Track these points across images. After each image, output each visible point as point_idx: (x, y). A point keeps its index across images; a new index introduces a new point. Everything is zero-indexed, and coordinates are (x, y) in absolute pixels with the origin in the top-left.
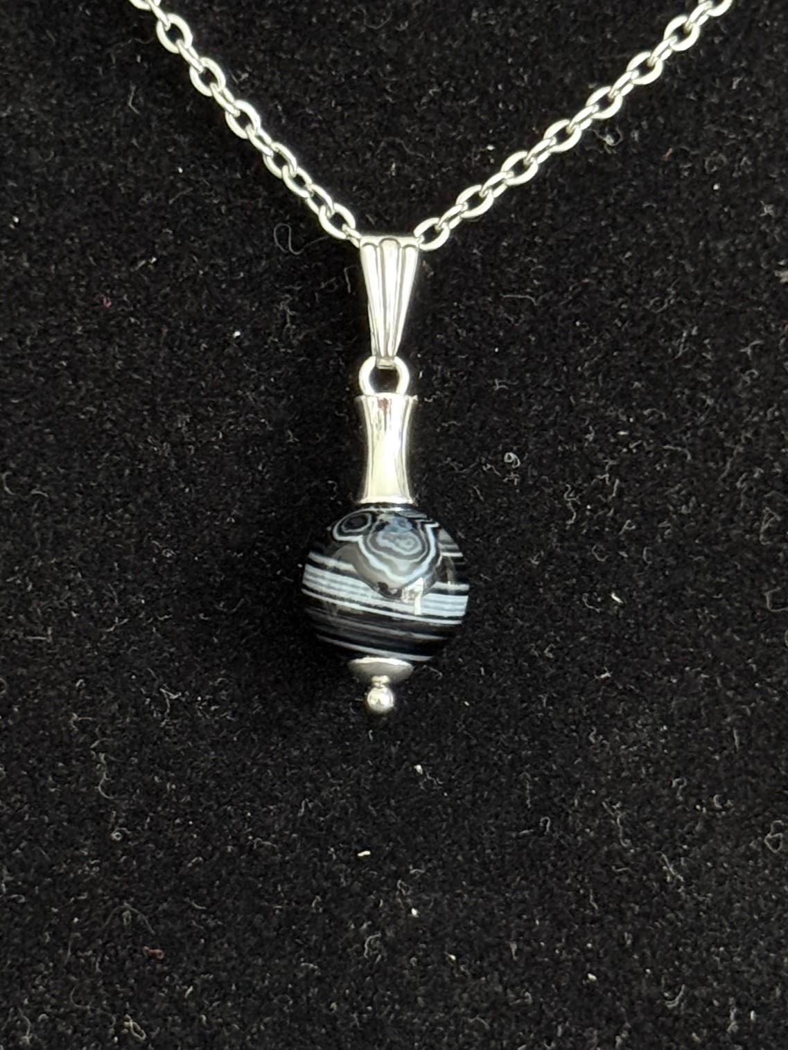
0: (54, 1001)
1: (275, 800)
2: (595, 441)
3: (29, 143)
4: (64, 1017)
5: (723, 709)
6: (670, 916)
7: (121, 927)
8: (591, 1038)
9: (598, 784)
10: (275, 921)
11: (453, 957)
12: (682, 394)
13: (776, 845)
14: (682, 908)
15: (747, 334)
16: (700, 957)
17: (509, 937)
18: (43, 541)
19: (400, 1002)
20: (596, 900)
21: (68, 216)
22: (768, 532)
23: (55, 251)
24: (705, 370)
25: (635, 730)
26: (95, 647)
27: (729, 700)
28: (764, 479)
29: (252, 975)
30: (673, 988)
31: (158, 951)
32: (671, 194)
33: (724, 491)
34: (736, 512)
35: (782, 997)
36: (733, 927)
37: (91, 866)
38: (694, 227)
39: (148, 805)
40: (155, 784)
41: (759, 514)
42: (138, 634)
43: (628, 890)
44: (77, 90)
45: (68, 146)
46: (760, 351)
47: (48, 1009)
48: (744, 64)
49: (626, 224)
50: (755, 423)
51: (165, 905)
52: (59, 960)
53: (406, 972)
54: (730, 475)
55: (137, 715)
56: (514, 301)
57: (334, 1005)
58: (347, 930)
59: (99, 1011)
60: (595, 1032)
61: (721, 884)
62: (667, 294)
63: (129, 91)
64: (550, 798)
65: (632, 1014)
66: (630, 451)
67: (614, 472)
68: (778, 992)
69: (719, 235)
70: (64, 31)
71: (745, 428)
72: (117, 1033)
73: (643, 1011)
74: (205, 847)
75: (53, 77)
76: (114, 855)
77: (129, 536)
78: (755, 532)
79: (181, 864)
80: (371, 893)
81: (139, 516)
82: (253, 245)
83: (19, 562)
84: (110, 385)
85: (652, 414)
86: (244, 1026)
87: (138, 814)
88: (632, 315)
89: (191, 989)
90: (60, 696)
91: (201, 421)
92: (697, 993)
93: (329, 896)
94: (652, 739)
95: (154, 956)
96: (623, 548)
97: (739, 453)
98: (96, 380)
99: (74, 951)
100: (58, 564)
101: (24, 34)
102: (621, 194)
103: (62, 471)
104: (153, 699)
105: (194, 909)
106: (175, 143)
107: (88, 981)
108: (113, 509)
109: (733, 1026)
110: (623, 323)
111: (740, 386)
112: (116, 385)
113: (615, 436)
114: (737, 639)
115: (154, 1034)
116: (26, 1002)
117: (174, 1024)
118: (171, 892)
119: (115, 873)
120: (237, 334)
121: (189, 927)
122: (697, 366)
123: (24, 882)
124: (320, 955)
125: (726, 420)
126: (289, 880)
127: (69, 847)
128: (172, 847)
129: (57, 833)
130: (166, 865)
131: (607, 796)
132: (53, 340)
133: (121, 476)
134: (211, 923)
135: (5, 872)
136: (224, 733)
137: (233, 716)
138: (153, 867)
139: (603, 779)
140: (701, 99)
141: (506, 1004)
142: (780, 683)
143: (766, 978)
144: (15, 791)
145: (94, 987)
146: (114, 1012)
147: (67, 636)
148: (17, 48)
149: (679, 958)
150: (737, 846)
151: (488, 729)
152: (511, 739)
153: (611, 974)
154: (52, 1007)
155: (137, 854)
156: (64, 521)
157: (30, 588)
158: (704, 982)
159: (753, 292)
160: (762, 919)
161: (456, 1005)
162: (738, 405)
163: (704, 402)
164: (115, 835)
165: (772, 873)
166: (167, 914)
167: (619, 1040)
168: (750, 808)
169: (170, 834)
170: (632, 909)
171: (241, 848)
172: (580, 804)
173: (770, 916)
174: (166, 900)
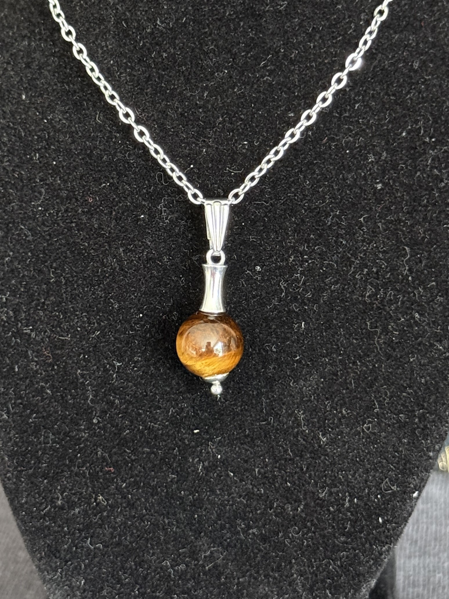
0: (70, 487)
1: (160, 408)
2: (293, 261)
3: (59, 130)
4: (74, 494)
5: (347, 372)
6: (323, 457)
7: (97, 459)
8: (288, 508)
9: (294, 403)
10: (159, 457)
11: (232, 474)
12: (332, 240)
13: (368, 428)
14: (327, 455)
15: (362, 213)
16: (335, 475)
17: (254, 466)
18: (67, 298)
19: (210, 491)
20: (291, 451)
21: (75, 163)
22: (369, 297)
23: (70, 177)
24: (342, 229)
25: (309, 380)
26: (87, 343)
27: (351, 368)
28: (368, 274)
29: (150, 479)
30: (323, 487)
31: (112, 469)
32: (326, 156)
33: (350, 280)
34: (356, 288)
35: (368, 493)
36: (348, 463)
37: (85, 433)
38: (338, 169)
39: (109, 409)
40: (111, 400)
41: (366, 289)
42: (104, 338)
43: (306, 447)
44: (77, 110)
45: (74, 134)
46: (366, 220)
47: (68, 490)
48: (361, 98)
49: (307, 170)
50: (364, 250)
51: (114, 450)
52: (72, 471)
53: (212, 480)
54: (353, 272)
55: (104, 371)
56: (258, 204)
57: (182, 492)
58: (189, 461)
59: (89, 492)
60: (290, 506)
61: (345, 445)
62: (326, 198)
63: (97, 114)
64: (273, 409)
65: (305, 499)
66: (309, 264)
67: (302, 273)
68: (366, 491)
69: (350, 171)
70: (71, 86)
71: (360, 253)
72: (95, 501)
73: (310, 498)
74: (131, 426)
75: (68, 104)
76: (94, 429)
77: (101, 297)
78: (363, 296)
79: (121, 434)
80: (198, 447)
81: (104, 290)
82: (149, 181)
83: (58, 306)
84: (93, 235)
85: (319, 248)
86: (147, 500)
87: (104, 412)
88: (309, 208)
89: (125, 485)
90: (73, 362)
91: (129, 252)
92: (332, 490)
93: (181, 448)
94: (317, 385)
95: (110, 471)
96: (305, 305)
97: (357, 264)
98: (87, 232)
99: (78, 467)
100: (73, 307)
101: (56, 84)
102: (305, 158)
103: (74, 269)
104: (110, 365)
105: (126, 452)
106: (116, 137)
107: (84, 480)
108: (94, 286)
109: (347, 505)
110: (305, 211)
111: (358, 235)
112: (95, 235)
113: (302, 257)
114: (355, 341)
115: (110, 502)
116: (59, 488)
117: (118, 498)
118: (118, 444)
119: (94, 436)
120: (142, 216)
121: (124, 459)
122: (339, 227)
123: (59, 438)
124: (177, 472)
125: (350, 250)
126: (165, 441)
127: (76, 425)
128: (117, 425)
129: (72, 419)
130: (115, 434)
131: (298, 407)
132: (70, 214)
133: (98, 272)
134: (133, 457)
135: (51, 434)
136: (139, 379)
137: (143, 372)
138: (110, 435)
139: (295, 401)
140: (341, 114)
141: (253, 493)
142: (373, 360)
143: (362, 485)
144: (55, 401)
145: (86, 482)
146: (94, 493)
147: (76, 338)
148: (54, 90)
149: (325, 476)
150: (351, 430)
151: (248, 380)
152: (257, 384)
153: (297, 482)
154: (70, 490)
155: (104, 428)
156: (75, 289)
157: (61, 317)
158: (336, 486)
159: (365, 194)
160: (361, 460)
161: (233, 493)
162: (356, 242)
163: (342, 242)
164: (95, 421)
165: (366, 441)
166: (115, 453)
167: (299, 509)
168: (358, 414)
169: (117, 421)
170: (306, 455)
171: (146, 428)
172: (286, 412)
173: (364, 459)
174: (114, 447)
